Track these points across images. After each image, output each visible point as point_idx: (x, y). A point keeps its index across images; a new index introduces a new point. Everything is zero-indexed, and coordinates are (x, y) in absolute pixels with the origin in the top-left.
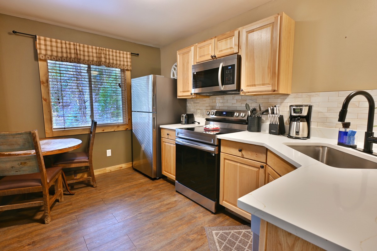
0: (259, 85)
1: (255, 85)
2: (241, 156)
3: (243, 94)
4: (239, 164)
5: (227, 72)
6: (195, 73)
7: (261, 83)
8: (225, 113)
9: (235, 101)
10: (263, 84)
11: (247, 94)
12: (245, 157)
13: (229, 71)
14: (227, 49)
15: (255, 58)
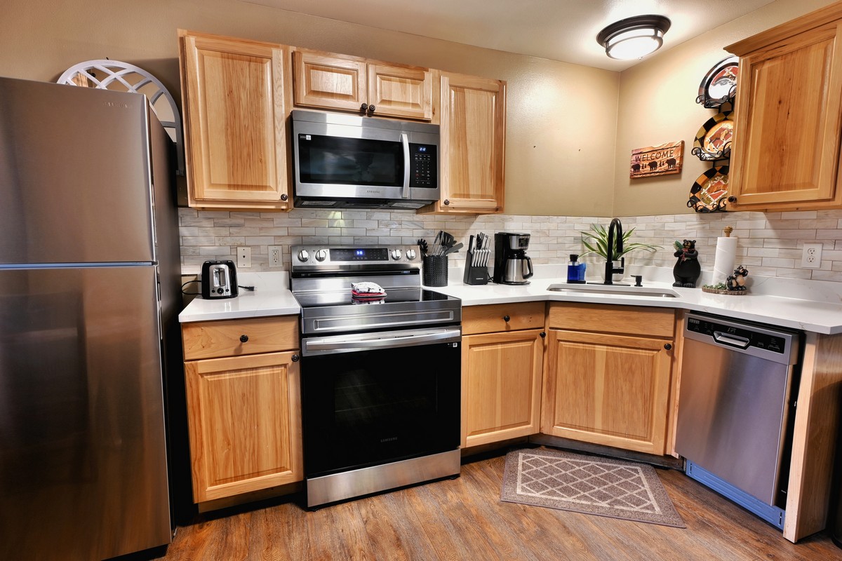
0: (476, 196)
1: (468, 196)
2: (504, 330)
3: (442, 211)
4: (500, 347)
5: (418, 157)
6: (309, 138)
7: (480, 194)
8: (361, 253)
9: (375, 225)
10: (483, 196)
11: (450, 211)
12: (512, 329)
13: (423, 157)
14: (405, 104)
15: (468, 142)
